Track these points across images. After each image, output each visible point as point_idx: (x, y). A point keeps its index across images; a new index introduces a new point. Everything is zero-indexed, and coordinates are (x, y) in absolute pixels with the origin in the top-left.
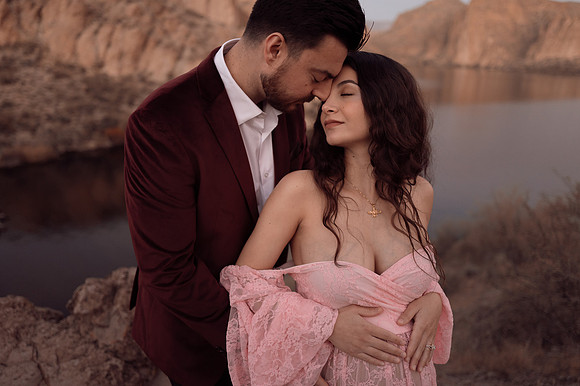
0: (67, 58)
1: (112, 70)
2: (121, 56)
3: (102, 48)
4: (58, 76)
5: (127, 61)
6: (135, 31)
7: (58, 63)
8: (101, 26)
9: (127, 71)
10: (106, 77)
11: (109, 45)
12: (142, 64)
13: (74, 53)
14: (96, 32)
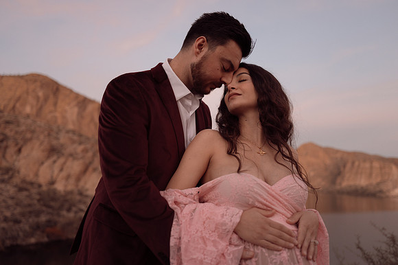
0: (31, 177)
1: (60, 187)
2: (68, 177)
3: (56, 172)
4: (21, 189)
5: (72, 181)
6: (81, 161)
7: (24, 181)
8: (59, 158)
9: (70, 188)
10: (55, 191)
11: (61, 170)
12: (81, 184)
13: (36, 175)
14: (55, 162)
